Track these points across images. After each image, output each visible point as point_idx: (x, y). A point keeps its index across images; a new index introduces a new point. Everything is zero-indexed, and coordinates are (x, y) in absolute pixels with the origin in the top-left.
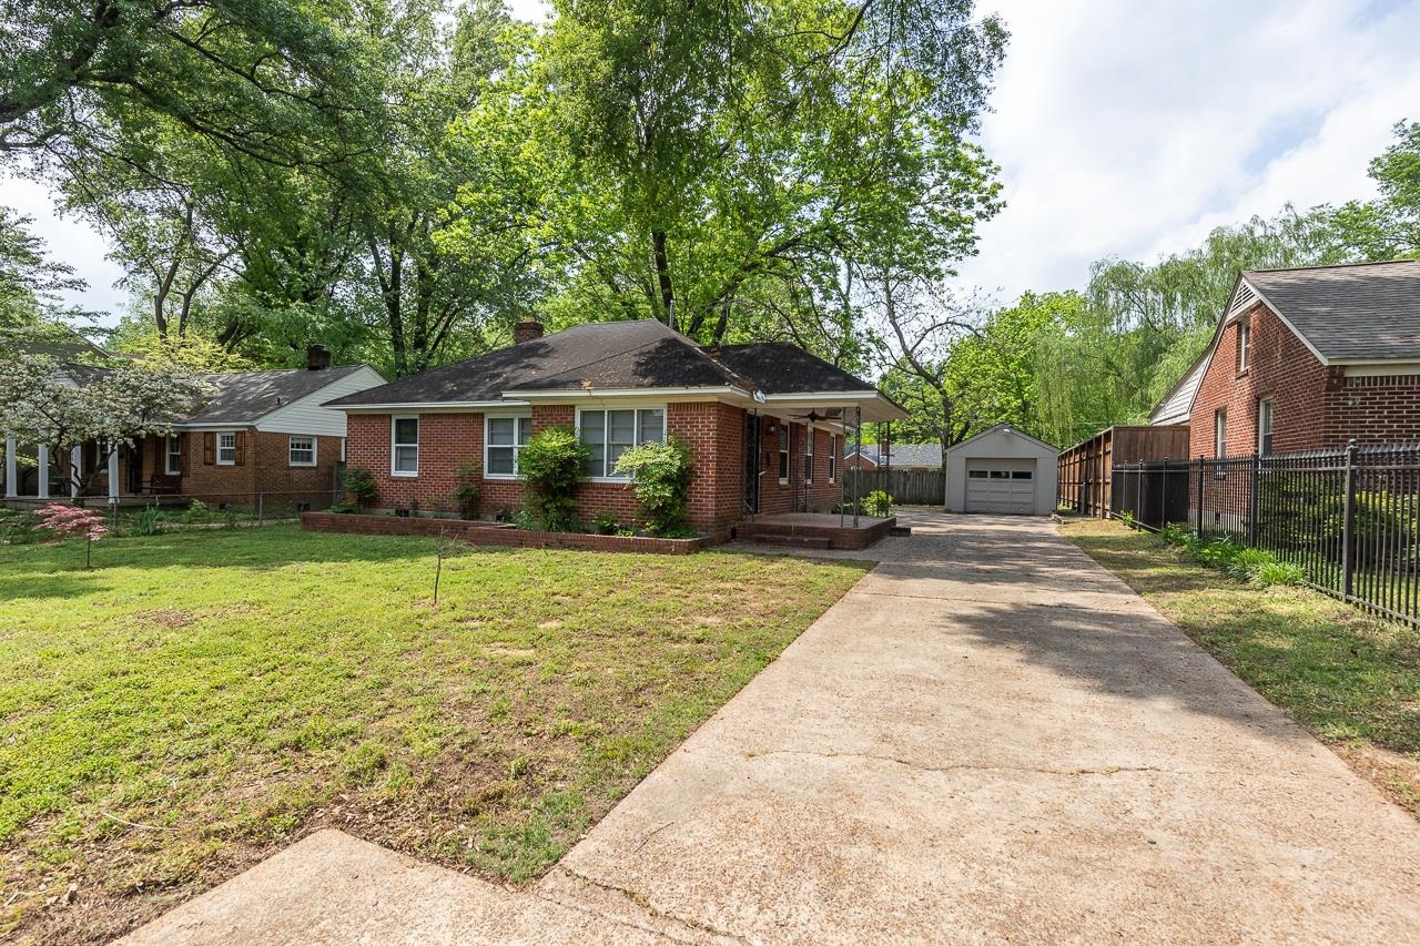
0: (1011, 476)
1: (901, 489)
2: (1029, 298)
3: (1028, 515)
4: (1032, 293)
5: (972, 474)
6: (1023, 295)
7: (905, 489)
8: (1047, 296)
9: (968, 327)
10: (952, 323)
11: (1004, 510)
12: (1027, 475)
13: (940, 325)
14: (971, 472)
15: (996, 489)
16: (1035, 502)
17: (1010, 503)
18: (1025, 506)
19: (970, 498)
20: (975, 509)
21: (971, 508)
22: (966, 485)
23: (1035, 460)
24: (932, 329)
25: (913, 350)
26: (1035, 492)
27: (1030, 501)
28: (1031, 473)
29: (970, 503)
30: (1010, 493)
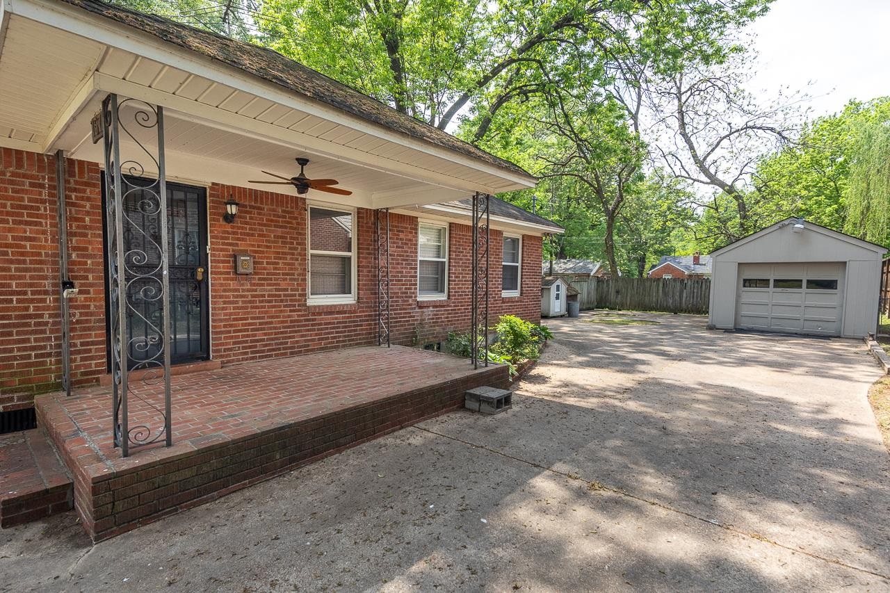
0: (804, 284)
1: (677, 298)
2: (854, 107)
3: (827, 337)
4: (857, 101)
5: (748, 283)
6: (847, 104)
7: (681, 297)
8: (874, 102)
9: (772, 129)
10: (752, 128)
11: (792, 329)
12: (830, 285)
13: (738, 131)
14: (745, 281)
15: (782, 302)
16: (841, 320)
17: (802, 320)
18: (825, 325)
19: (744, 312)
20: (750, 326)
21: (745, 324)
22: (738, 296)
23: (844, 264)
24: (728, 136)
25: (705, 159)
26: (842, 306)
27: (833, 318)
28: (837, 281)
29: (743, 319)
30: (803, 307)
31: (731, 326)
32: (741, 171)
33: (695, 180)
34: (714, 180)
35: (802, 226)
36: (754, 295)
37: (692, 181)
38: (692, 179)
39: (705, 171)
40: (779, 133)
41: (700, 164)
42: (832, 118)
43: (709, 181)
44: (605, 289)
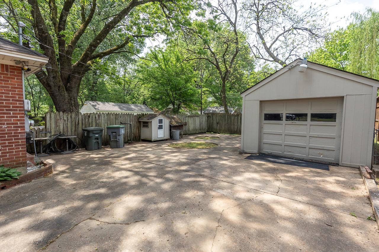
0: (309, 118)
3: (327, 165)
11: (300, 156)
12: (331, 117)
14: (266, 115)
15: (292, 132)
16: (339, 149)
17: (307, 149)
18: (326, 153)
19: (265, 141)
20: (269, 151)
21: (267, 150)
22: (261, 128)
23: (342, 98)
24: (283, 34)
25: (270, 47)
26: (340, 137)
27: (332, 147)
28: (336, 114)
29: (265, 146)
30: (308, 137)
31: (255, 151)
32: (290, 53)
33: (266, 60)
34: (276, 60)
35: (306, 66)
36: (271, 127)
37: (265, 61)
38: (264, 59)
39: (271, 55)
40: (310, 31)
41: (268, 50)
42: (341, 30)
43: (273, 60)
44: (212, 121)
